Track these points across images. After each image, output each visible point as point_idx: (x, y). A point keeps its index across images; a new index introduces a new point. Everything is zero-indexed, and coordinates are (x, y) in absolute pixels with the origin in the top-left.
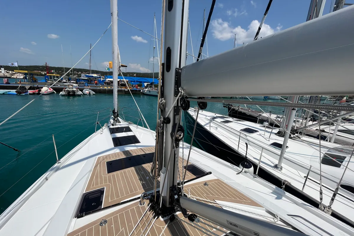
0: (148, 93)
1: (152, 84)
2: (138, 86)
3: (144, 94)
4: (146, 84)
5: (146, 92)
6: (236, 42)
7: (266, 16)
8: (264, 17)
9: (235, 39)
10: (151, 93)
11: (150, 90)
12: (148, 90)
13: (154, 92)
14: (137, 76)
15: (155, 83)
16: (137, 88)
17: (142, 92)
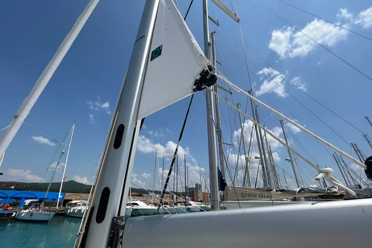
0: (28, 218)
1: (40, 201)
2: (10, 206)
3: (16, 220)
4: (27, 202)
5: (22, 216)
6: (157, 155)
7: (180, 142)
8: (179, 142)
9: (157, 154)
10: (34, 218)
11: (32, 212)
12: (30, 212)
13: (41, 214)
14: (16, 189)
15: (47, 199)
16: (5, 210)
17: (14, 217)
